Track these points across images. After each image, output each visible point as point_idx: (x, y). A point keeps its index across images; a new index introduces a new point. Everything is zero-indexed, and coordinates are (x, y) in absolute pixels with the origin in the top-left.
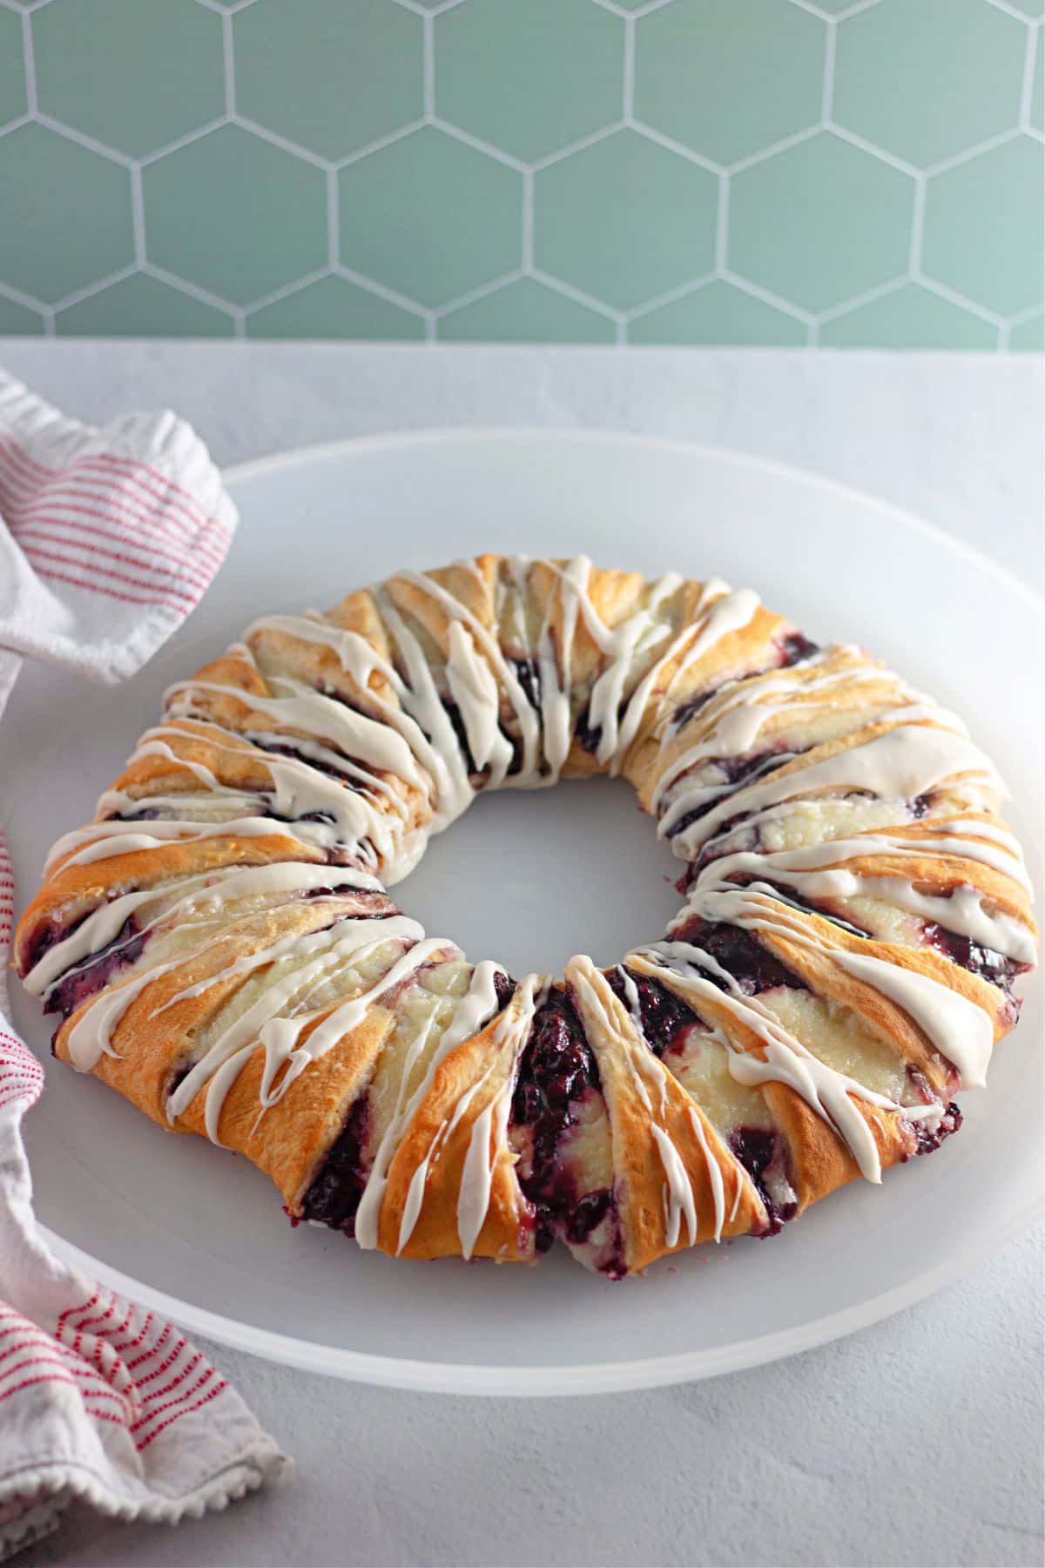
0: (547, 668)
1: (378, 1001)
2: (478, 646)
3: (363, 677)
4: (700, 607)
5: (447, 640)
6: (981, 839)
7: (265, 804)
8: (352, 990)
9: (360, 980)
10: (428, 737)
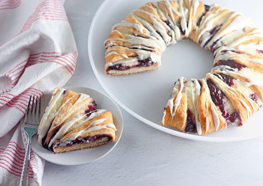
0: (170, 21)
1: (182, 92)
2: (158, 20)
3: (142, 32)
4: (190, 4)
5: (152, 21)
6: (258, 33)
7: (138, 59)
8: (177, 92)
9: (177, 89)
10: (158, 39)
